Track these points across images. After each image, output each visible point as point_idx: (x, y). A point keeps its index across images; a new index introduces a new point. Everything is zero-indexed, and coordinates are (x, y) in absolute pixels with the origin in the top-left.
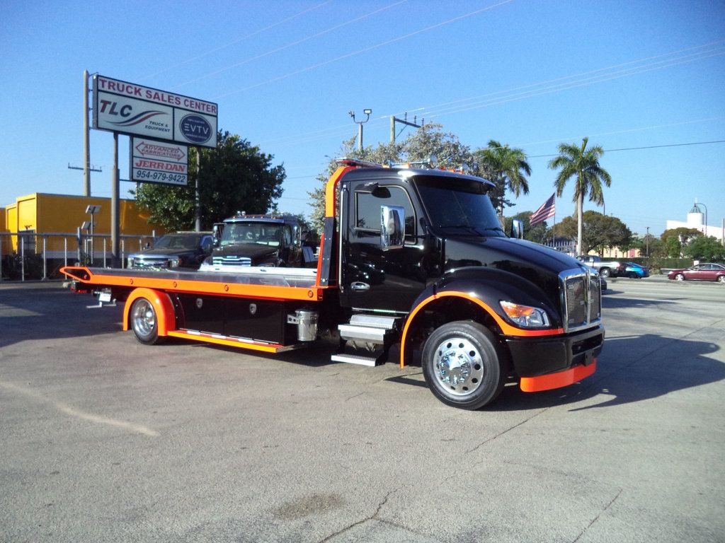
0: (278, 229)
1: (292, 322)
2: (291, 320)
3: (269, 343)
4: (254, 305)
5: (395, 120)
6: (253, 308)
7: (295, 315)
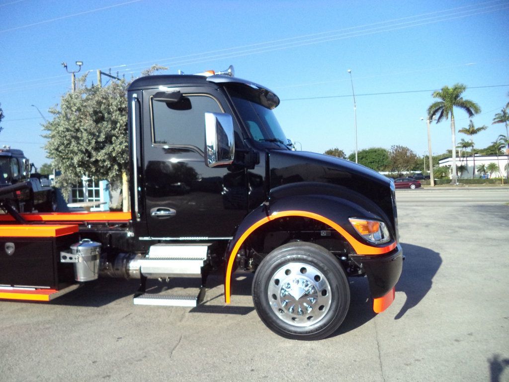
0: (5, 162)
1: (68, 261)
2: (66, 258)
3: (36, 289)
4: (11, 244)
5: (101, 73)
6: (11, 248)
7: (70, 251)
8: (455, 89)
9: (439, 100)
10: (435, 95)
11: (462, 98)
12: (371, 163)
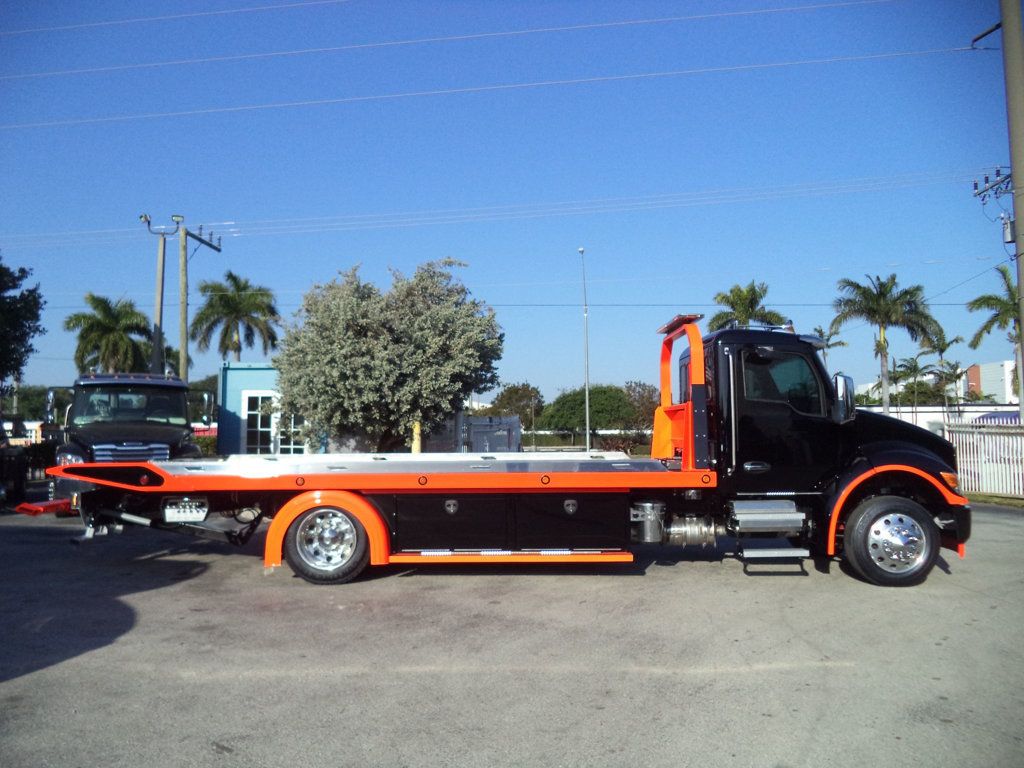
1: (640, 519)
2: (637, 516)
3: (603, 551)
4: (571, 502)
5: (188, 234)
6: (570, 507)
8: (752, 290)
9: (727, 309)
10: (719, 298)
11: (763, 308)
12: (599, 412)
